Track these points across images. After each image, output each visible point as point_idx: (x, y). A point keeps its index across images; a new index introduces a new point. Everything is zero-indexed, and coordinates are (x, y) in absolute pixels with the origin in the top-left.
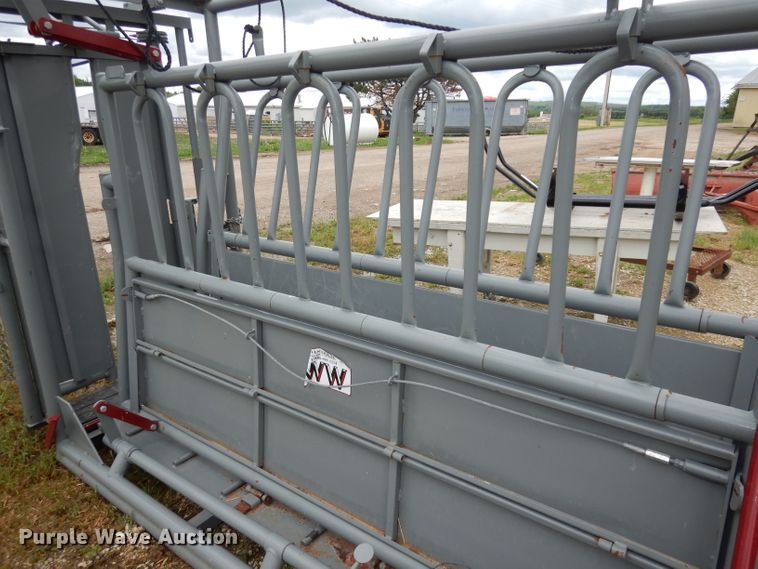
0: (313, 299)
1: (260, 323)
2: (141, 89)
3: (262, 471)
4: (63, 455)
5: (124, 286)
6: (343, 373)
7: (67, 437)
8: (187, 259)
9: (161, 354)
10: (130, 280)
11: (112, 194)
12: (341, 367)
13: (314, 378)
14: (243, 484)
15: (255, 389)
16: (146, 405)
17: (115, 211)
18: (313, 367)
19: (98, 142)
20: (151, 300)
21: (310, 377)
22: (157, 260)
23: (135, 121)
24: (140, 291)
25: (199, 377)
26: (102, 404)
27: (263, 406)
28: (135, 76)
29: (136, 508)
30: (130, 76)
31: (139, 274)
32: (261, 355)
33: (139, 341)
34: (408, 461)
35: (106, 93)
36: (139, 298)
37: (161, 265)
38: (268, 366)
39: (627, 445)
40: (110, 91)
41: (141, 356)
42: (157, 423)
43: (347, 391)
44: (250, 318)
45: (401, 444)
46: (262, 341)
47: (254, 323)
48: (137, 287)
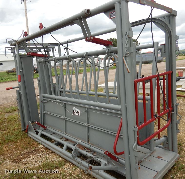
0: (74, 98)
1: (65, 104)
2: (45, 62)
3: (66, 134)
4: (29, 134)
5: (41, 99)
6: (79, 112)
7: (30, 130)
8: (53, 93)
9: (48, 113)
10: (43, 98)
11: (40, 82)
12: (78, 110)
13: (74, 113)
14: (63, 137)
15: (64, 117)
16: (45, 124)
17: (40, 85)
18: (74, 111)
19: (37, 73)
20: (46, 102)
21: (73, 113)
22: (47, 94)
23: (44, 68)
24: (44, 101)
25: (55, 117)
26: (36, 122)
27: (66, 120)
28: (44, 60)
29: (42, 142)
30: (43, 60)
31: (44, 97)
32: (65, 110)
33: (44, 111)
34: (89, 126)
35: (39, 63)
36: (44, 102)
37: (48, 95)
38: (67, 112)
39: (119, 117)
40: (39, 62)
41: (44, 114)
42: (47, 128)
43: (79, 115)
44: (63, 103)
45: (88, 123)
46: (65, 108)
47: (64, 104)
48: (44, 100)
